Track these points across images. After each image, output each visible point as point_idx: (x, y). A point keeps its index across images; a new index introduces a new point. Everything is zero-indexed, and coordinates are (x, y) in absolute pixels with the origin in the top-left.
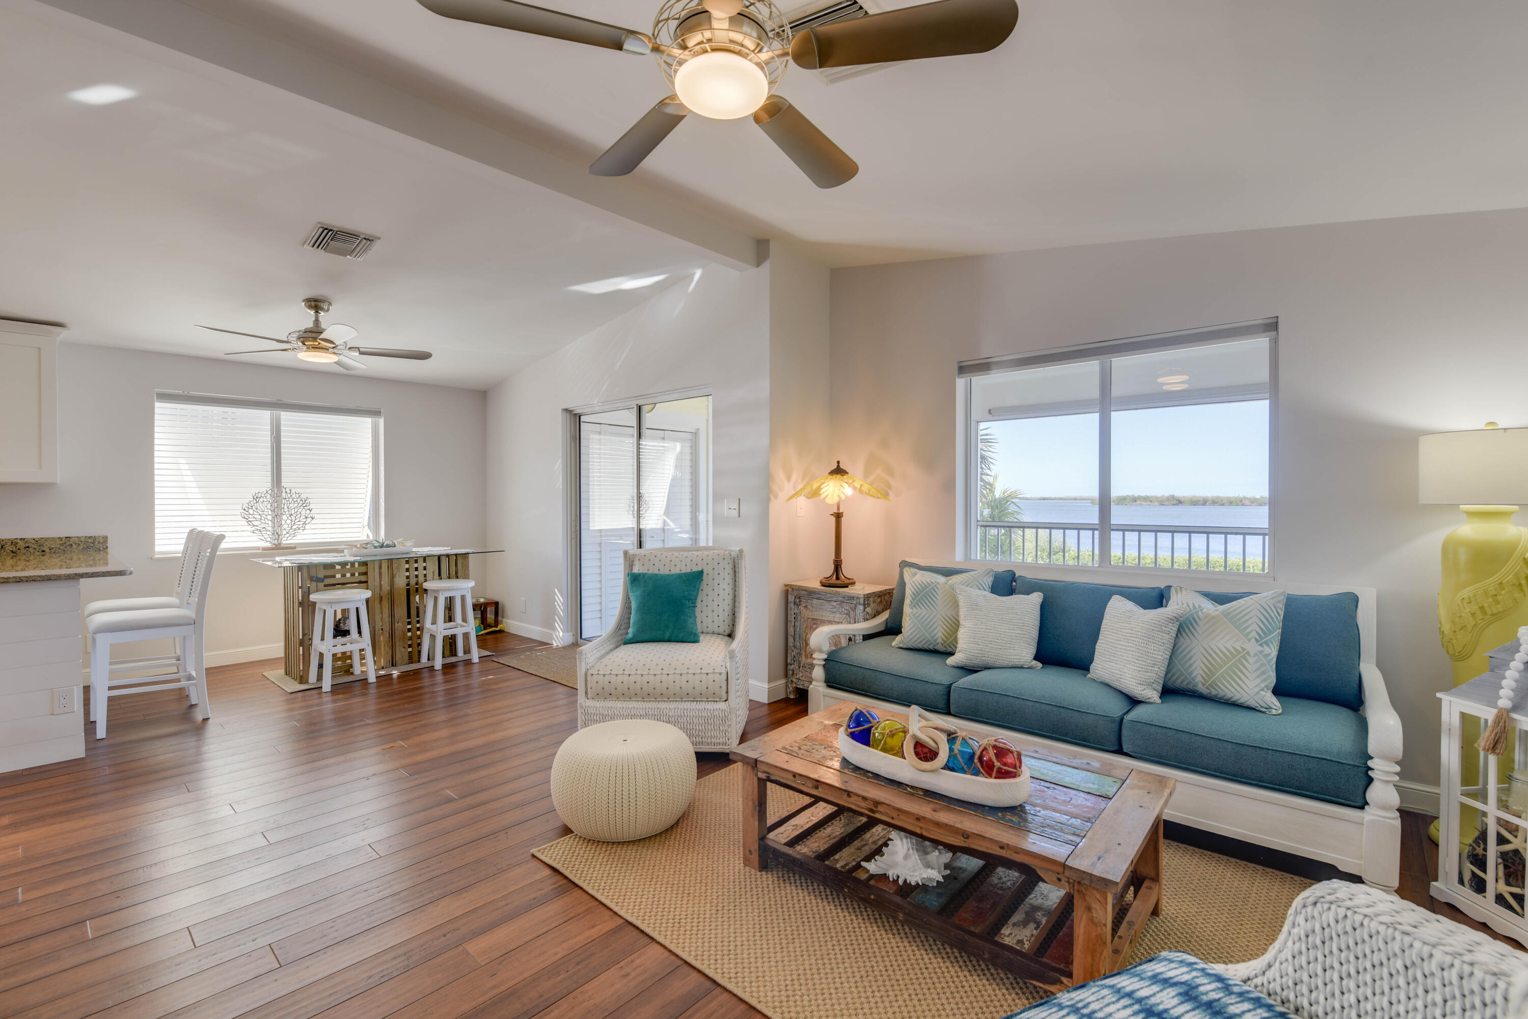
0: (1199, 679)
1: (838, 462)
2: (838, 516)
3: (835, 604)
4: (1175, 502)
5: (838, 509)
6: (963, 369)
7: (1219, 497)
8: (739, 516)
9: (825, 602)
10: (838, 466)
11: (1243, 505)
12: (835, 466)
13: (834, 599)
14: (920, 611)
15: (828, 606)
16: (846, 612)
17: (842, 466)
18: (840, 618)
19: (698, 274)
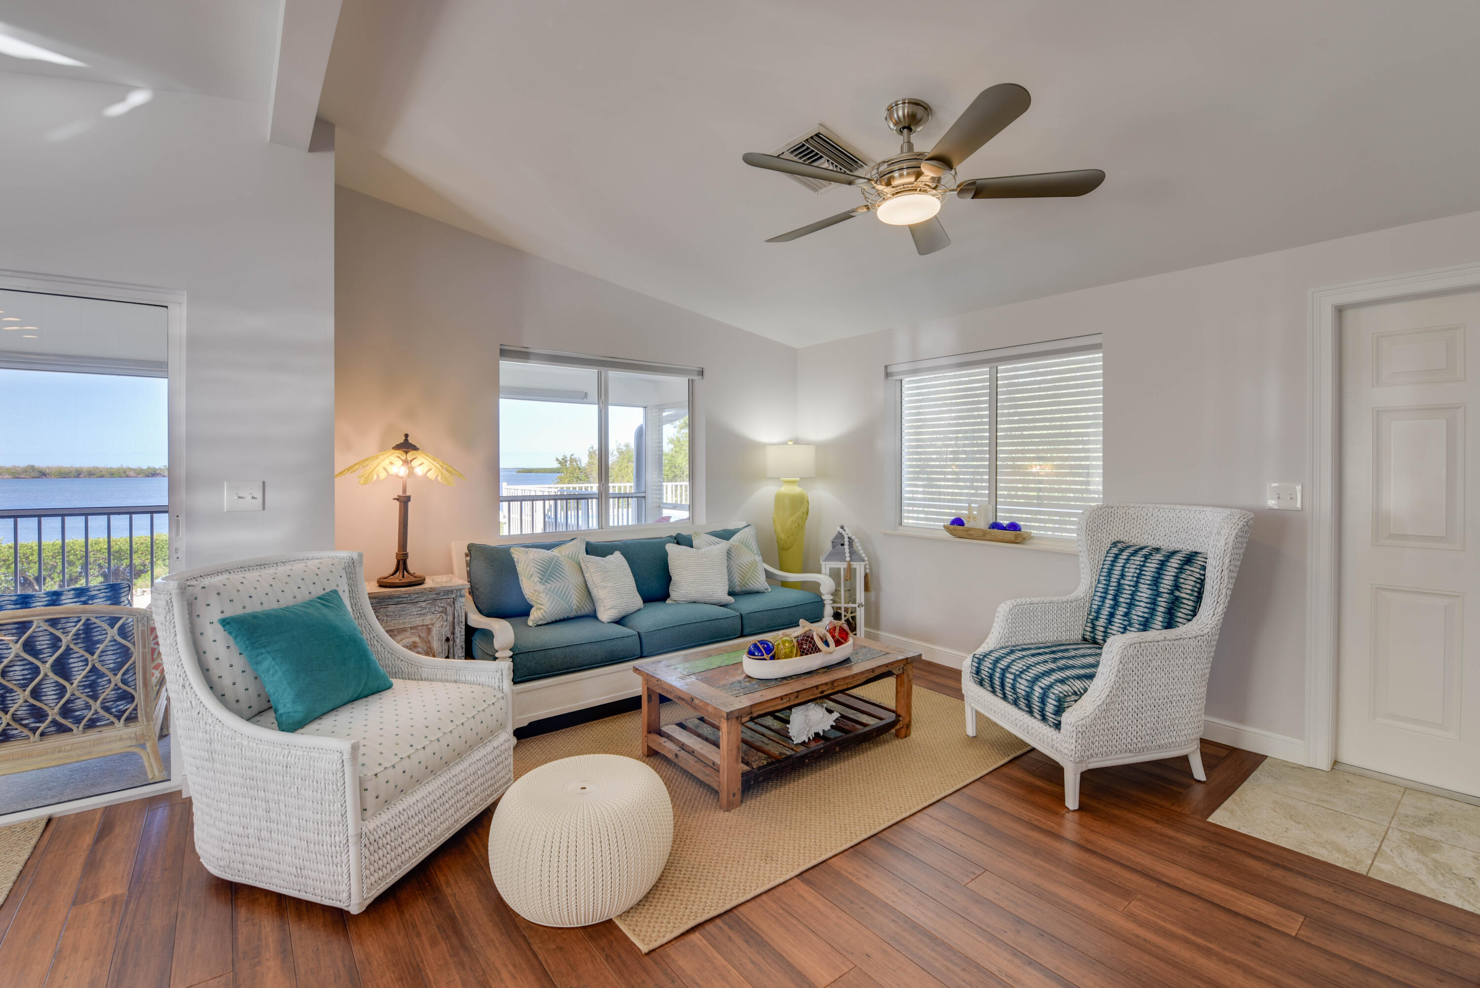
0: (738, 583)
1: (406, 436)
2: (404, 501)
3: (423, 604)
4: (36, 474)
5: (404, 491)
6: (505, 353)
7: (97, 468)
8: (264, 509)
9: (408, 606)
10: (406, 440)
11: (127, 477)
12: (402, 440)
13: (423, 599)
14: (554, 585)
15: (413, 609)
16: (441, 609)
17: (410, 440)
18: (432, 619)
19: (139, 98)
